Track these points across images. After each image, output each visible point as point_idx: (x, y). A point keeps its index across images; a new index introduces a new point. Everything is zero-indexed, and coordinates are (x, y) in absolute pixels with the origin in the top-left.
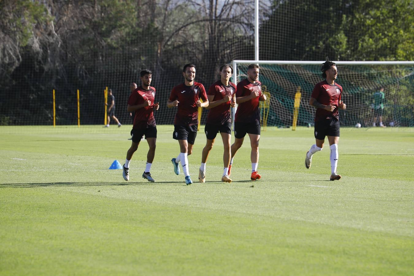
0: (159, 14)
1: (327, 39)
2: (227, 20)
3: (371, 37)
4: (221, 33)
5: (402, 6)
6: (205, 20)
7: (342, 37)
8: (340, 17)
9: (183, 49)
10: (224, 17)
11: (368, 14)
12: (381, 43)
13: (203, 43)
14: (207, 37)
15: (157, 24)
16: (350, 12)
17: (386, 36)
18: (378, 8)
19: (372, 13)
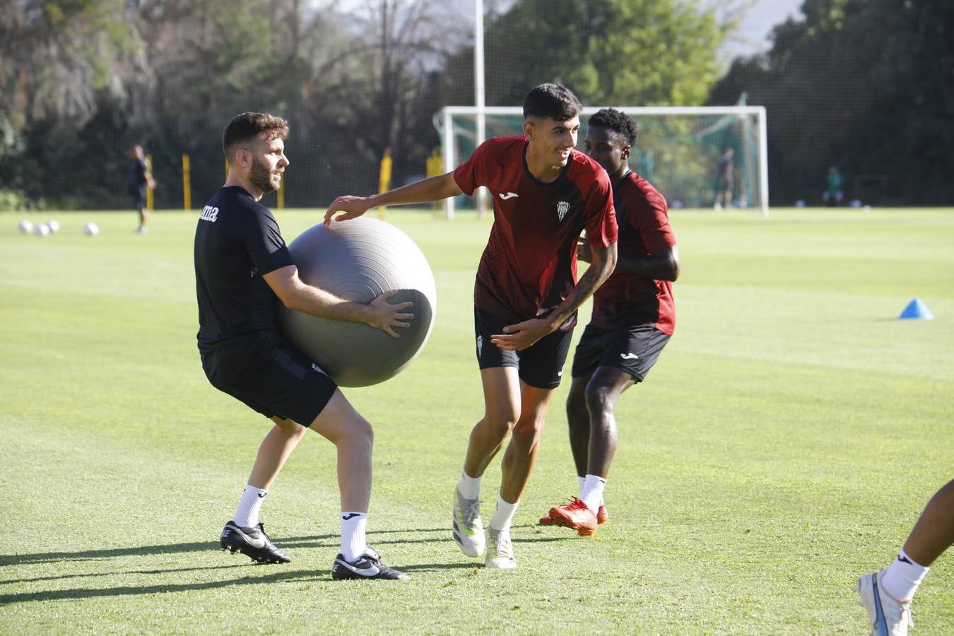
0: (306, 36)
1: (567, 74)
2: (411, 45)
3: (634, 70)
4: (400, 65)
5: (679, 24)
6: (375, 46)
7: (590, 72)
8: (585, 41)
9: (343, 92)
10: (406, 39)
11: (627, 34)
12: (648, 82)
13: (372, 82)
14: (378, 71)
15: (303, 53)
16: (601, 32)
17: (654, 69)
18: (642, 27)
19: (635, 33)
